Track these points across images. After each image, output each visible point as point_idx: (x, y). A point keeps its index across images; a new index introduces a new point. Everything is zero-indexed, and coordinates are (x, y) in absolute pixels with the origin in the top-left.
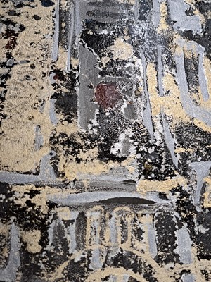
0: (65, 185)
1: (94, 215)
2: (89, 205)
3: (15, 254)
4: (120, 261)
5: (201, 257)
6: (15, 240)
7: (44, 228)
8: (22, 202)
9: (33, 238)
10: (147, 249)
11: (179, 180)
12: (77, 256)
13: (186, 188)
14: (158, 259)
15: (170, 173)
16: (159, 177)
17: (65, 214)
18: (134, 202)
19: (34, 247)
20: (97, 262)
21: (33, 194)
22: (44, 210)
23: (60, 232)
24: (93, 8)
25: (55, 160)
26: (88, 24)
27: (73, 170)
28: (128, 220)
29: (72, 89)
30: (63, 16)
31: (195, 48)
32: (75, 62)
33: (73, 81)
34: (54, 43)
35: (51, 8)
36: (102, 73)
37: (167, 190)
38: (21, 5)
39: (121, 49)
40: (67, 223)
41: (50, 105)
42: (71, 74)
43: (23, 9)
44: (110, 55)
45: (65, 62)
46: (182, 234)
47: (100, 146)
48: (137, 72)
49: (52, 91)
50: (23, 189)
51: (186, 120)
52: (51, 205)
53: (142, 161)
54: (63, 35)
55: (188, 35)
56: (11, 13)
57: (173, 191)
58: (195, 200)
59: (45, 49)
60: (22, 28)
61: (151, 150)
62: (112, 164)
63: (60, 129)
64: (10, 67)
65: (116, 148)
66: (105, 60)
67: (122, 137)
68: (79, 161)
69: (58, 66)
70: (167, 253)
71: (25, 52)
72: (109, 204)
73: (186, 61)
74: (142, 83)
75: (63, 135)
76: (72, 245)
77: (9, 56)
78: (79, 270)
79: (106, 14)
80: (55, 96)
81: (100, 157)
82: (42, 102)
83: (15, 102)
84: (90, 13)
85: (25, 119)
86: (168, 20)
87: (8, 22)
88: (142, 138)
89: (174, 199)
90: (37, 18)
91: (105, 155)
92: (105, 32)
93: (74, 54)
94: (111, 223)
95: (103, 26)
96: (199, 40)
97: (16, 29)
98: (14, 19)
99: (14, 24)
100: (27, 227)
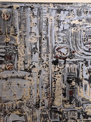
0: (65, 108)
1: (69, 112)
2: (68, 111)
3: (59, 117)
4: (72, 119)
5: (83, 118)
6: (58, 116)
7: (62, 114)
8: (59, 111)
9: (61, 116)
10: (76, 117)
11: (81, 107)
12: (67, 118)
13: (83, 108)
14: (77, 119)
15: (80, 106)
16: (78, 107)
17: (65, 112)
18: (75, 111)
19: (61, 117)
20: (69, 119)
21: (60, 109)
22: (62, 112)
23: (64, 115)
24: (68, 74)
25: (63, 104)
26: (68, 78)
27: (66, 106)
28: (74, 113)
29: (65, 92)
30: (63, 76)
31: (87, 82)
32: (66, 86)
33: (65, 90)
34: (62, 82)
35: (61, 75)
36: (70, 88)
37: (79, 109)
38: (56, 74)
39: (74, 83)
40: (65, 114)
41: (62, 95)
42: (65, 89)
43: (56, 75)
44: (72, 85)
45: (64, 86)
46: (81, 115)
47: (70, 102)
48: (76, 88)
49: (62, 92)
50: (59, 109)
51: (84, 97)
52: (63, 111)
53: (76, 104)
54: (63, 81)
55: (86, 79)
56: (54, 76)
57: (80, 109)
58: (84, 110)
59: (60, 84)
60: (57, 80)
61: (78, 102)
62: (72, 105)
63: (63, 99)
64: (55, 88)
65: (72, 102)
66: (71, 86)
67: (73, 100)
68: (66, 104)
69: (63, 87)
70: (79, 118)
71: (57, 85)
72: (71, 111)
73: (85, 85)
74: (77, 90)
75: (64, 100)
76: (66, 116)
77: (55, 86)
78: (67, 120)
79: (71, 75)
80: (63, 93)
81: (70, 104)
82: (61, 94)
83: (56, 94)
84: (68, 75)
85: (58, 97)
86: (82, 76)
87: (54, 78)
88: (76, 100)
89: (80, 110)
90: (59, 77)
91: (70, 103)
92: (71, 80)
93: (65, 85)
94: (71, 114)
95: (70, 78)
96: (88, 80)
97: (56, 80)
98: (55, 78)
99: (55, 79)
100: (60, 114)
